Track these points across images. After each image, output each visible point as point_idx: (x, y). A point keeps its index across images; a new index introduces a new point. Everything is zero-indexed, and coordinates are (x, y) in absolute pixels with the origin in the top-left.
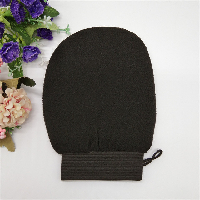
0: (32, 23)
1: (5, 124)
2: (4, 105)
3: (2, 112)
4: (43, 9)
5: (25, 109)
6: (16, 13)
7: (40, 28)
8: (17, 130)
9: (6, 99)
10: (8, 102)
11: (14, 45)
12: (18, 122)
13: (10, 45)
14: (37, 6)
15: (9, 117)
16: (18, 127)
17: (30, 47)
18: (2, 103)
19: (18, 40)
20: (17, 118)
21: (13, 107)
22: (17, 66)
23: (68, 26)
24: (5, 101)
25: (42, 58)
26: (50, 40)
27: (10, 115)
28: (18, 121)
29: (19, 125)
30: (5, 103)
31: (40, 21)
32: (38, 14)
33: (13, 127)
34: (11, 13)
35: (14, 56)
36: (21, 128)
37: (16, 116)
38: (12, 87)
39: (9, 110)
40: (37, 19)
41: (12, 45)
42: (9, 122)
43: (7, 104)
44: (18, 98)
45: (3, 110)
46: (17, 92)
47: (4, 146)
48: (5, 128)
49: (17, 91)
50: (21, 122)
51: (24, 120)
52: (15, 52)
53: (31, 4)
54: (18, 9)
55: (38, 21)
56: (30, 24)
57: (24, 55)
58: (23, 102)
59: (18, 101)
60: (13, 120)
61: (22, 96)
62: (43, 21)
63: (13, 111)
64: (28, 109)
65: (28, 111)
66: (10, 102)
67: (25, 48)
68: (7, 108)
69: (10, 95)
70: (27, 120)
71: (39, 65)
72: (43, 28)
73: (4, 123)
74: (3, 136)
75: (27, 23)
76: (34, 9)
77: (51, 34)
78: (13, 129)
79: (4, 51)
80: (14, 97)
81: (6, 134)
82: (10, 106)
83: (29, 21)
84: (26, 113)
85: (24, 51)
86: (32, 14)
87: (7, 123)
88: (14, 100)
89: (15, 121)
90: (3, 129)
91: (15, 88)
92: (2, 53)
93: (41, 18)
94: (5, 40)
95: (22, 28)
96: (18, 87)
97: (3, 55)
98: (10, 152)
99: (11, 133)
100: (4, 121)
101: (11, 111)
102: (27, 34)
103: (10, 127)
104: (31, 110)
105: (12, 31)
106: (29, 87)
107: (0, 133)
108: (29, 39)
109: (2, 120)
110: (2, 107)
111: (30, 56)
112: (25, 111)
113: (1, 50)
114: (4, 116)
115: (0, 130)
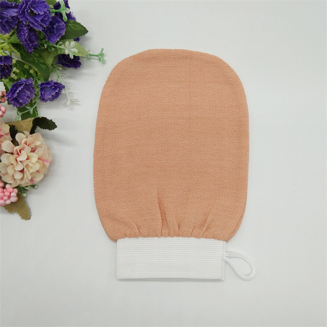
0: (50, 49)
1: (16, 182)
2: (15, 156)
3: (12, 164)
4: (63, 29)
5: (43, 160)
7: (62, 53)
8: (33, 190)
9: (17, 148)
10: (20, 152)
11: (26, 84)
12: (34, 179)
14: (55, 26)
15: (22, 171)
16: (33, 186)
17: (48, 83)
18: (12, 154)
19: (32, 71)
20: (32, 173)
21: (26, 157)
23: (103, 50)
24: (17, 150)
25: (67, 95)
26: (76, 68)
27: (23, 169)
28: (34, 177)
29: (35, 183)
30: (16, 153)
31: (60, 47)
32: (58, 37)
33: (26, 187)
35: (28, 97)
36: (38, 187)
37: (31, 171)
38: (24, 132)
39: (21, 161)
40: (57, 44)
41: (23, 84)
42: (22, 179)
43: (18, 154)
44: (34, 147)
45: (14, 162)
46: (31, 138)
47: (15, 212)
48: (16, 187)
50: (38, 179)
51: (43, 176)
52: (29, 92)
55: (58, 46)
57: (41, 94)
58: (40, 152)
59: (33, 151)
60: (28, 176)
61: (38, 143)
63: (27, 164)
64: (47, 161)
65: (47, 164)
66: (22, 151)
67: (42, 84)
68: (19, 159)
69: (23, 142)
70: (45, 176)
71: (64, 104)
73: (15, 179)
74: (14, 199)
78: (26, 188)
79: (13, 93)
80: (27, 144)
81: (18, 195)
82: (23, 157)
83: (46, 47)
84: (44, 166)
85: (41, 88)
86: (49, 39)
87: (19, 180)
88: (28, 149)
89: (30, 178)
90: (13, 188)
91: (28, 133)
92: (11, 96)
93: (62, 42)
94: (14, 74)
95: (37, 55)
96: (32, 132)
98: (24, 221)
99: (24, 195)
100: (15, 178)
101: (25, 164)
102: (44, 64)
103: (24, 186)
104: (52, 163)
106: (48, 130)
107: (10, 193)
108: (47, 72)
109: (13, 176)
110: (12, 159)
111: (49, 95)
112: (43, 163)
113: (9, 93)
114: (15, 170)
115: (11, 190)
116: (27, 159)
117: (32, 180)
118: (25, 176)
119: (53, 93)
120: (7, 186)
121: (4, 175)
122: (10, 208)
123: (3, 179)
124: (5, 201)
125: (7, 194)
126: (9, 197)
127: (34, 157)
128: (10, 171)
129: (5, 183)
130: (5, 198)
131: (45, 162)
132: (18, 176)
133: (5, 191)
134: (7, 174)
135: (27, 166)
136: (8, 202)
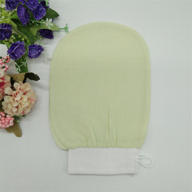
0: (35, 24)
1: (13, 113)
2: (13, 97)
3: (11, 103)
4: (45, 12)
5: (31, 100)
6: (22, 17)
7: (43, 28)
8: (23, 118)
9: (15, 92)
11: (20, 45)
12: (25, 112)
13: (17, 45)
14: (40, 9)
15: (17, 107)
16: (24, 116)
17: (34, 46)
18: (11, 96)
19: (23, 39)
21: (21, 98)
22: (23, 63)
25: (45, 55)
26: (51, 39)
27: (18, 106)
28: (25, 110)
29: (25, 114)
30: (14, 95)
31: (42, 23)
33: (19, 116)
34: (18, 16)
35: (21, 54)
36: (26, 117)
37: (23, 107)
38: (19, 82)
39: (17, 101)
40: (40, 21)
41: (19, 44)
42: (17, 112)
44: (25, 91)
45: (12, 101)
47: (12, 132)
48: (13, 117)
49: (24, 85)
50: (27, 112)
51: (30, 110)
52: (21, 51)
53: (35, 8)
54: (24, 13)
55: (41, 22)
56: (33, 25)
57: (30, 52)
58: (28, 95)
59: (25, 94)
61: (28, 89)
62: (45, 23)
63: (21, 103)
64: (33, 100)
65: (33, 102)
66: (17, 94)
67: (30, 46)
68: (16, 99)
69: (18, 89)
70: (32, 109)
71: (43, 61)
72: (45, 28)
73: (12, 112)
74: (11, 124)
75: (31, 24)
76: (38, 12)
77: (52, 33)
78: (20, 117)
79: (12, 50)
80: (21, 90)
81: (14, 122)
82: (18, 98)
83: (33, 23)
84: (31, 103)
85: (29, 49)
86: (36, 17)
87: (15, 112)
88: (21, 93)
89: (22, 111)
90: (11, 117)
91: (21, 82)
92: (11, 51)
93: (43, 20)
94: (12, 40)
95: (27, 29)
96: (24, 82)
97: (11, 53)
98: (17, 137)
99: (18, 121)
100: (13, 111)
101: (19, 103)
102: (31, 34)
104: (36, 101)
105: (18, 31)
106: (34, 81)
107: (9, 121)
108: (33, 39)
109: (11, 110)
110: (11, 99)
111: (34, 54)
112: (31, 102)
113: (10, 49)
114: (13, 106)
115: (10, 118)
116: (21, 99)
117: (23, 112)
118: (19, 110)
119: (37, 52)
120: (8, 116)
121: (6, 109)
122: (9, 129)
123: (5, 112)
124: (6, 125)
125: (7, 121)
126: (9, 123)
127: (25, 98)
128: (10, 107)
129: (6, 114)
130: (6, 123)
131: (32, 101)
132: (15, 110)
133: (6, 119)
134: (7, 108)
135: (20, 104)
136: (8, 126)
